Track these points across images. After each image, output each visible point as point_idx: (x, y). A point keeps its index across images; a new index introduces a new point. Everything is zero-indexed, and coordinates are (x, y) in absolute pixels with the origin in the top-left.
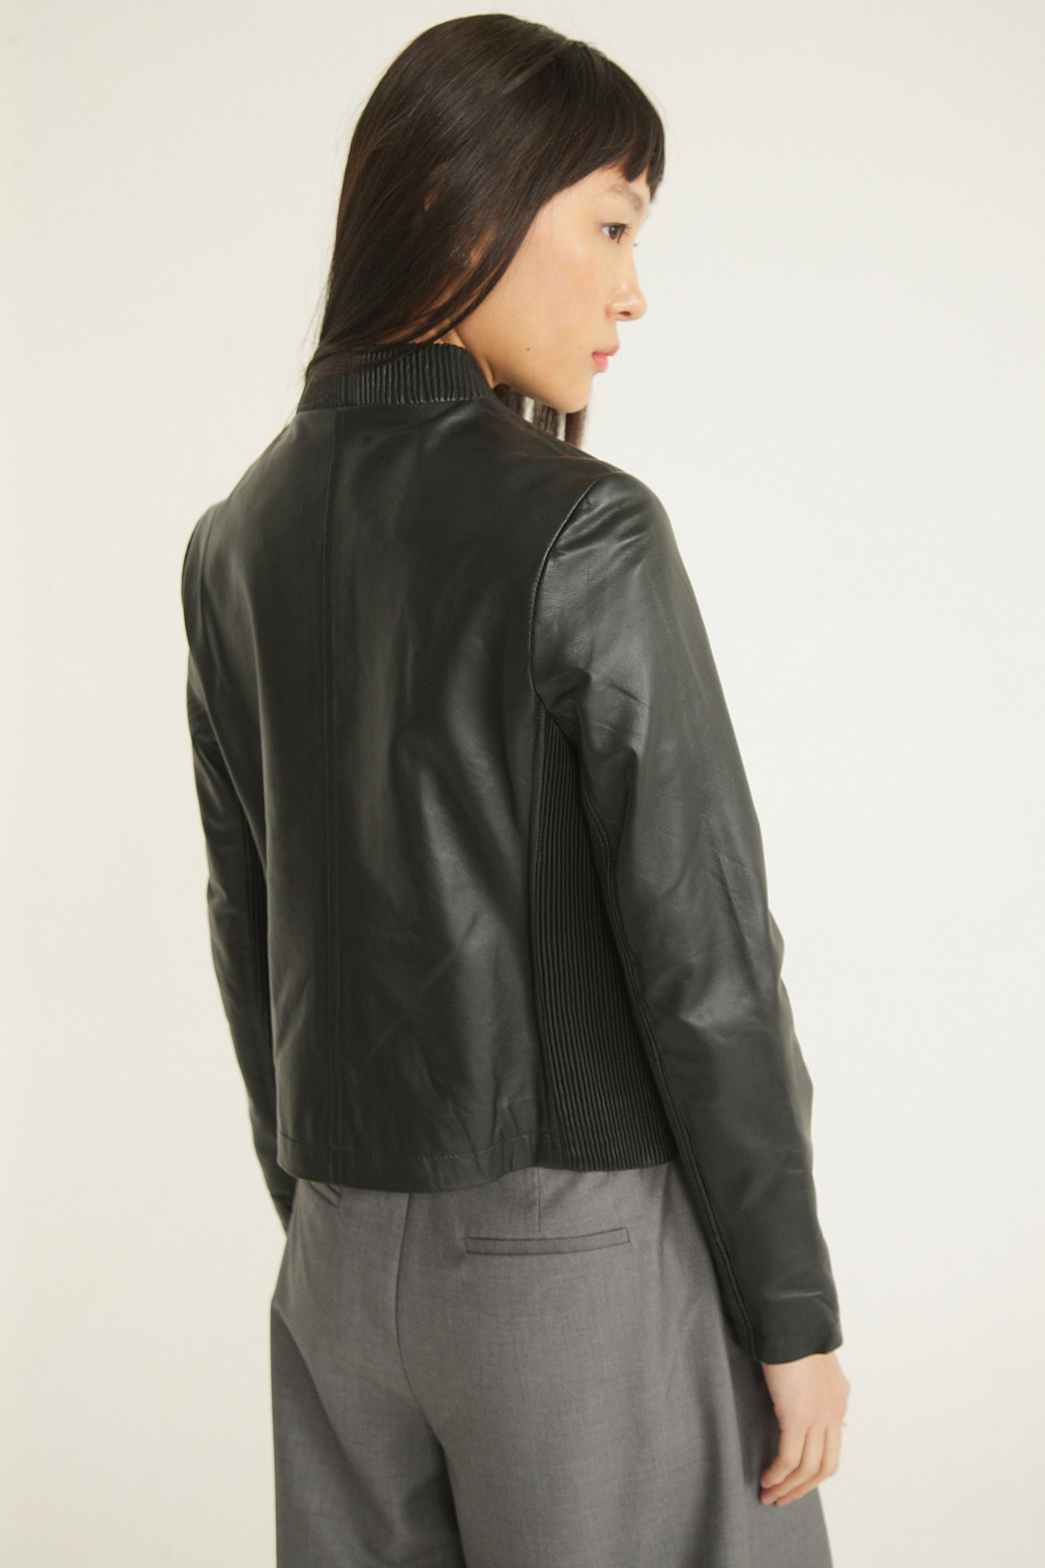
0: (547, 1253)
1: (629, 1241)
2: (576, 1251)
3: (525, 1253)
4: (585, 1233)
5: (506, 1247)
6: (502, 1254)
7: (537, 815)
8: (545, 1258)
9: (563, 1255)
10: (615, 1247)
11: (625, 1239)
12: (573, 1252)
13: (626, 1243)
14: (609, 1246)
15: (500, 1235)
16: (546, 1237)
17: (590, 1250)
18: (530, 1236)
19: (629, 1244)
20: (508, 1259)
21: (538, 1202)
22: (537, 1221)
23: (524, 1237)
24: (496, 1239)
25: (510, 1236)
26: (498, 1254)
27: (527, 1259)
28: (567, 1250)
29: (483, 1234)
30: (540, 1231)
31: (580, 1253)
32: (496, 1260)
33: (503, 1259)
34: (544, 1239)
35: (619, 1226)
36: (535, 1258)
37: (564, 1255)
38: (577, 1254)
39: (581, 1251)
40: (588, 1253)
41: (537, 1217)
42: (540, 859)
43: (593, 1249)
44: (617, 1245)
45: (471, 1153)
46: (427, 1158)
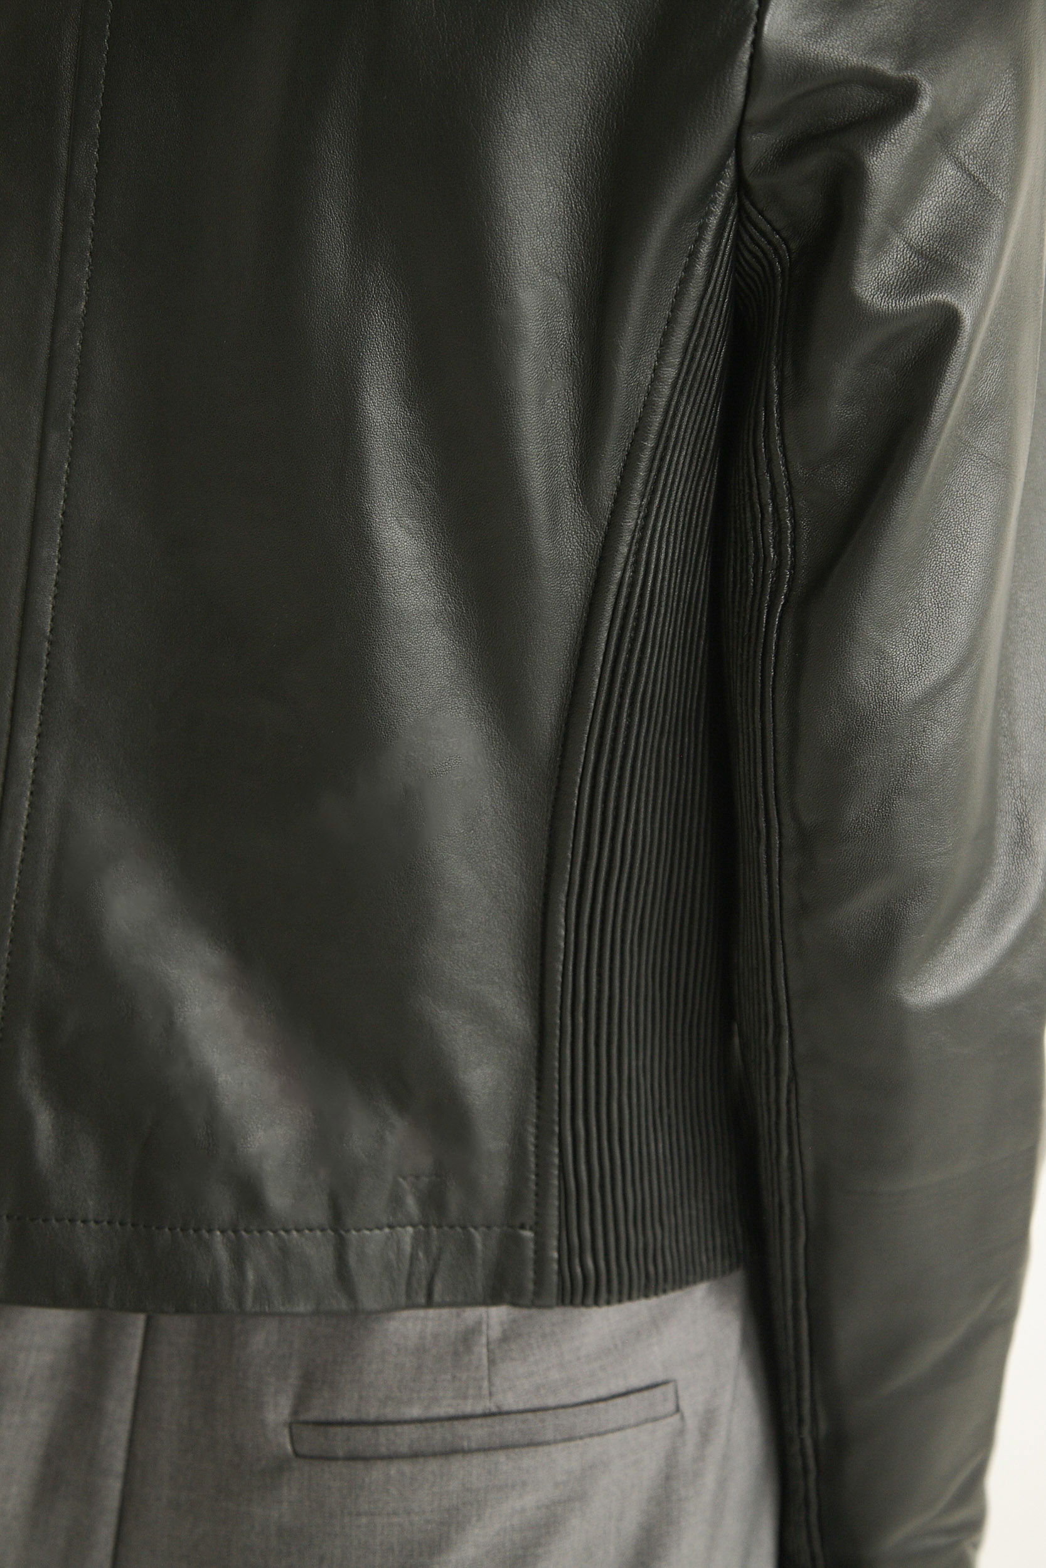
0: (505, 1447)
1: (678, 1409)
2: (570, 1439)
3: (450, 1452)
4: (594, 1396)
5: (406, 1438)
6: (391, 1457)
7: (643, 465)
8: (501, 1457)
9: (540, 1449)
10: (649, 1426)
11: (670, 1406)
12: (565, 1440)
13: (671, 1415)
14: (637, 1425)
15: (390, 1413)
16: (506, 1408)
17: (599, 1434)
18: (468, 1408)
19: (677, 1417)
20: (407, 1467)
21: (484, 1327)
22: (484, 1372)
23: (451, 1411)
24: (377, 1423)
25: (416, 1412)
26: (382, 1458)
27: (457, 1464)
28: (550, 1436)
29: (345, 1412)
30: (491, 1394)
31: (580, 1442)
32: (377, 1473)
33: (393, 1469)
34: (500, 1413)
35: (660, 1377)
36: (477, 1459)
37: (546, 1449)
38: (572, 1444)
39: (581, 1438)
40: (596, 1439)
41: (485, 1361)
42: (628, 574)
43: (606, 1432)
44: (655, 1419)
45: (330, 1232)
46: (223, 1232)
